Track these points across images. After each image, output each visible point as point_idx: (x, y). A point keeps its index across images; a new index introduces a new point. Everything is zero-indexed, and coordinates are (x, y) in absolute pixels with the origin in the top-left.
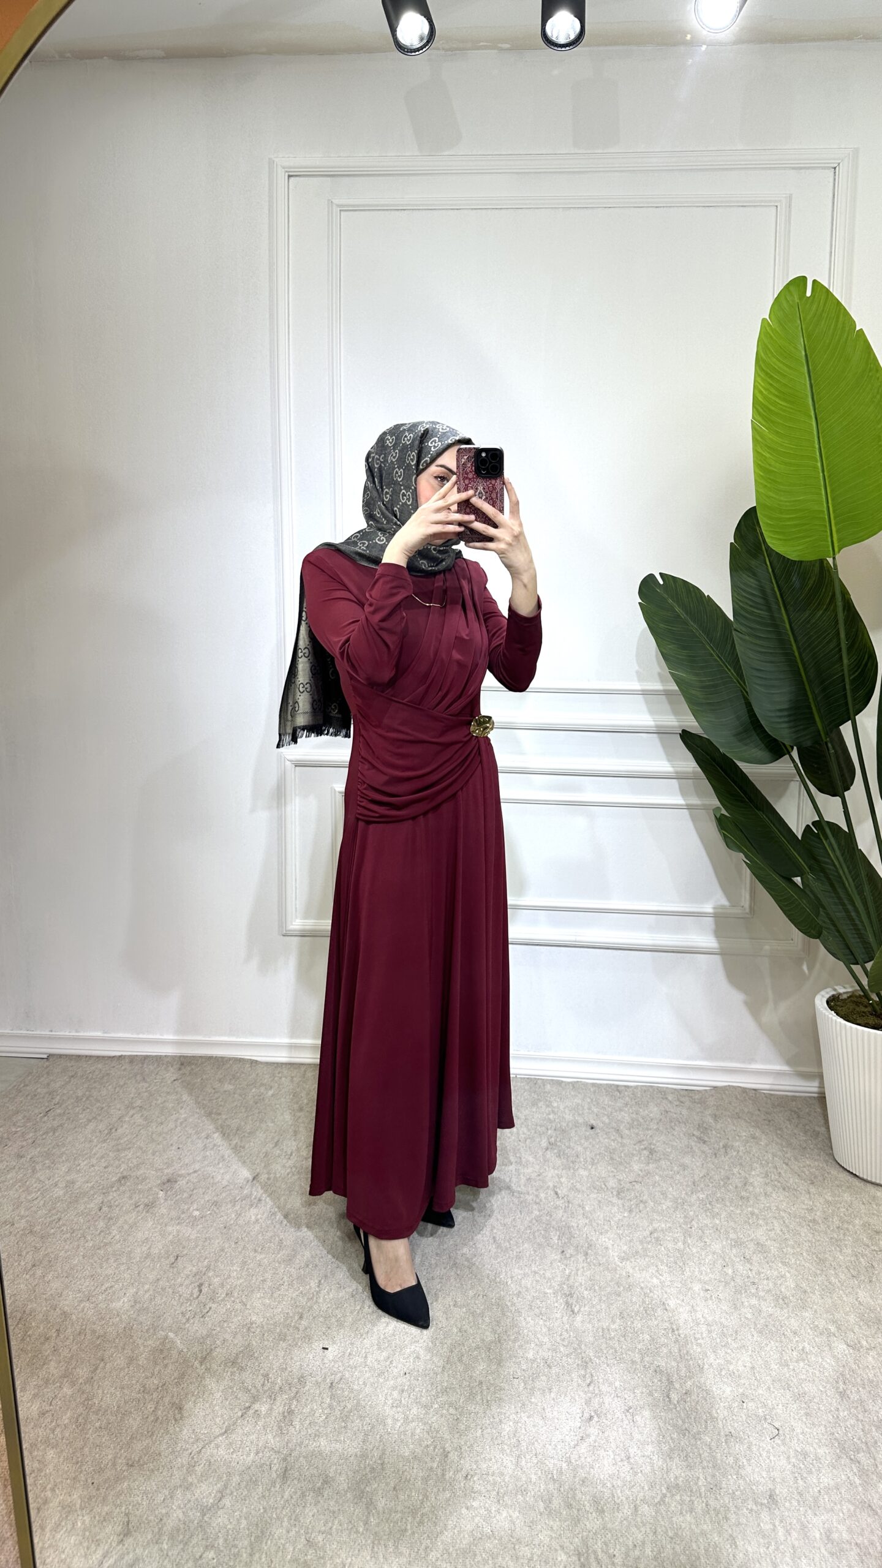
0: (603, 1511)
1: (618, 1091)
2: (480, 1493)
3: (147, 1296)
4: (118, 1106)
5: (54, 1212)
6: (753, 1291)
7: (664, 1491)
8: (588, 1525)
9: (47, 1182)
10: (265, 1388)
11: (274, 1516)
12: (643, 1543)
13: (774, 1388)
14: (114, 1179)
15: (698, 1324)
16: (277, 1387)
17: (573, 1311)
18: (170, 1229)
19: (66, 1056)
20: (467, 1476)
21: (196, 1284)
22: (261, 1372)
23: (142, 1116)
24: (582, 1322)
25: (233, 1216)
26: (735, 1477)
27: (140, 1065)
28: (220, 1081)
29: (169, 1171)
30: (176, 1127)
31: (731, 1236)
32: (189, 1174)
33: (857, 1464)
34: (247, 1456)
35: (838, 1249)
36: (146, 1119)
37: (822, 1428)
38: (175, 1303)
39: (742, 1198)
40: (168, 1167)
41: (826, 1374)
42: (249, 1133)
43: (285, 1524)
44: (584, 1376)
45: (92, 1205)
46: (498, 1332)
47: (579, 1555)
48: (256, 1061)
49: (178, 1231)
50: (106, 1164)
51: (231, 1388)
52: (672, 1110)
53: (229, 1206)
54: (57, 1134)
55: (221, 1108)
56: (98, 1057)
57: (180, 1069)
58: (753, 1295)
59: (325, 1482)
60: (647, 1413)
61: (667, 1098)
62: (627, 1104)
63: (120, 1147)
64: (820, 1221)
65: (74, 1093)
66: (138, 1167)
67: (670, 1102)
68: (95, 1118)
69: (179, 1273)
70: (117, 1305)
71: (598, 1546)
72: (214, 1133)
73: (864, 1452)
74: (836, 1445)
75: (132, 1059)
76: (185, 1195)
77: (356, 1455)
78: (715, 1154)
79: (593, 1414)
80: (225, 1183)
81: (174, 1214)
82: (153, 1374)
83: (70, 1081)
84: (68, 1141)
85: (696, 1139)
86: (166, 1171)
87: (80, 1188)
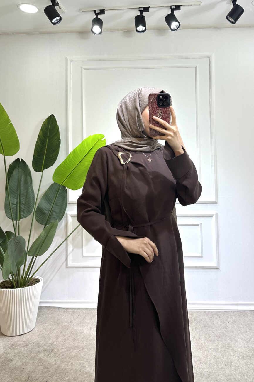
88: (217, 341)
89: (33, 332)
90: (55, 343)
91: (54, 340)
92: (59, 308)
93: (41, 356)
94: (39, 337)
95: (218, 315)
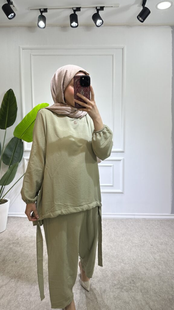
11: (12, 299)
51: (7, 277)
89: (5, 232)
90: (19, 239)
91: (19, 237)
92: (21, 218)
93: (11, 246)
94: (9, 235)
95: (122, 221)
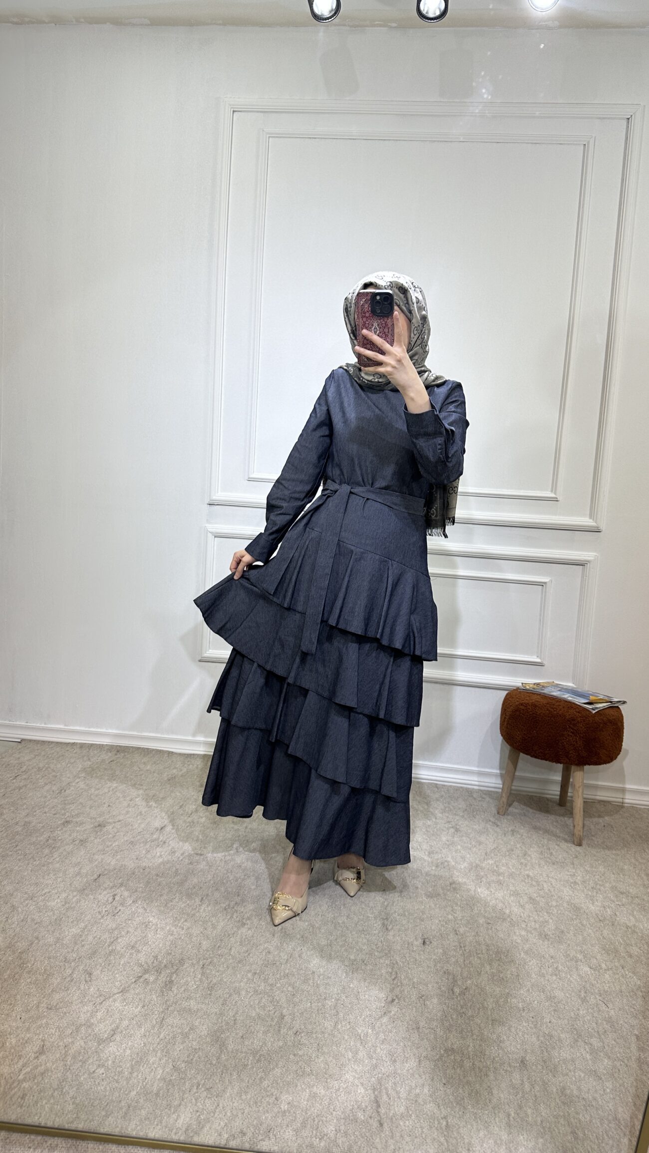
0: (395, 1061)
1: (437, 787)
2: (305, 1045)
3: (74, 900)
4: (68, 775)
5: (13, 841)
6: (524, 926)
7: (442, 1052)
8: (383, 1070)
9: (10, 822)
10: (154, 965)
11: (151, 1049)
12: (423, 1085)
13: (532, 990)
14: (59, 822)
15: (480, 945)
16: (163, 965)
17: (387, 929)
18: (96, 857)
19: (35, 741)
20: (297, 1032)
21: (111, 894)
22: (153, 954)
23: (85, 783)
24: (394, 936)
25: (144, 852)
26: (496, 1048)
27: (87, 750)
28: (144, 763)
29: (101, 819)
30: (109, 791)
31: (511, 888)
32: (114, 822)
33: (590, 1046)
34: (136, 1008)
35: (591, 902)
36: (88, 785)
37: (566, 1021)
38: (95, 906)
39: (521, 863)
40: (100, 817)
41: (572, 986)
42: (162, 798)
43: (159, 1054)
44: (391, 973)
45: (42, 838)
46: (331, 939)
47: (374, 1090)
48: (173, 752)
49: (102, 859)
50: (55, 812)
51: (129, 963)
52: (476, 804)
53: (142, 845)
54: (21, 791)
55: (143, 781)
56: (57, 743)
57: (116, 755)
58: (523, 928)
59: (191, 1029)
60: (435, 1001)
61: (472, 796)
62: (442, 796)
63: (66, 802)
64: (580, 883)
65: (37, 764)
66: (78, 815)
67: (475, 799)
68: (50, 783)
69: (100, 886)
70: (52, 904)
71: (390, 1085)
72: (136, 798)
73: (595, 1037)
74: (575, 1033)
75: (82, 746)
76: (111, 836)
77: (216, 1013)
78: (505, 834)
79: (394, 998)
80: (140, 830)
81: (100, 847)
82: (73, 950)
83: (35, 758)
84: (30, 795)
85: (491, 824)
86: (98, 819)
87: (34, 826)
88: (572, 866)
